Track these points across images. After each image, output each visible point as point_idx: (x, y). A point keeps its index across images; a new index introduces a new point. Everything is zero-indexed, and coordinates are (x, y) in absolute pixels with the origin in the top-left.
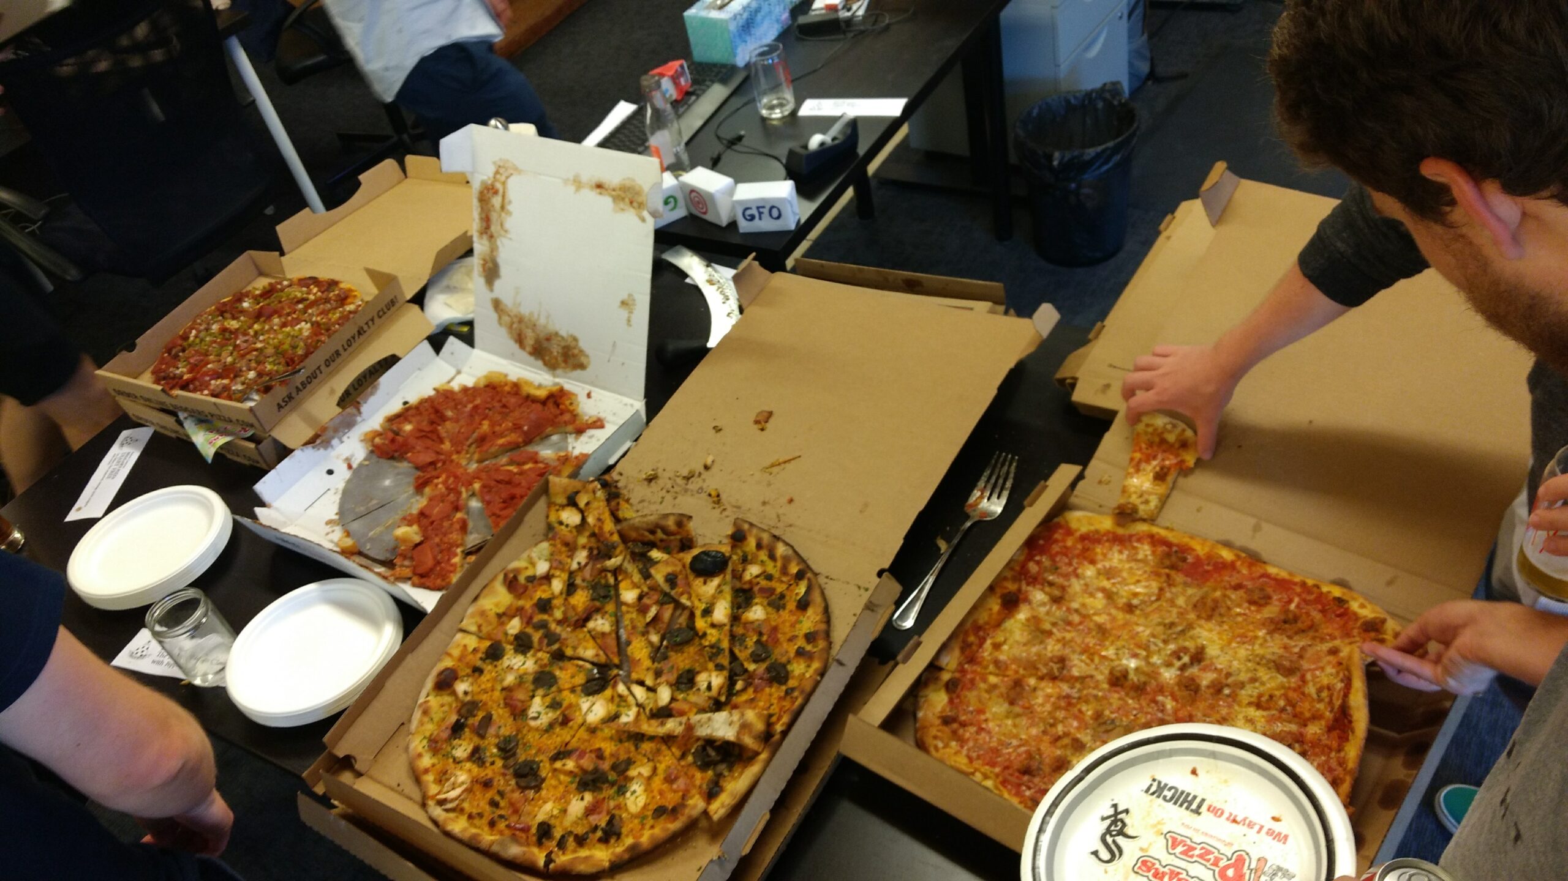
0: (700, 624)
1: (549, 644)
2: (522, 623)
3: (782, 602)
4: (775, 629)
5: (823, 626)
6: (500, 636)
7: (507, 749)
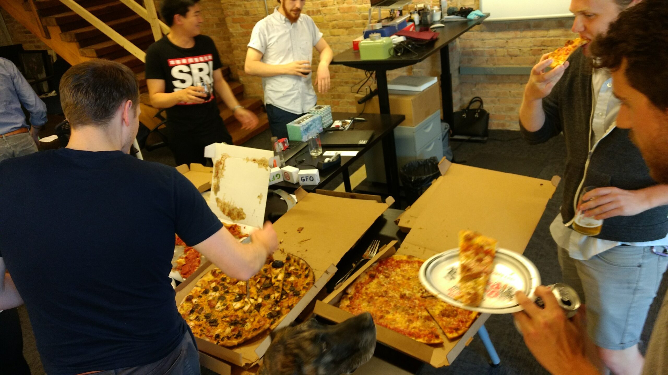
0: (273, 280)
1: (224, 289)
2: (216, 284)
3: (300, 276)
4: (297, 283)
5: (312, 281)
6: (208, 287)
7: (207, 317)
